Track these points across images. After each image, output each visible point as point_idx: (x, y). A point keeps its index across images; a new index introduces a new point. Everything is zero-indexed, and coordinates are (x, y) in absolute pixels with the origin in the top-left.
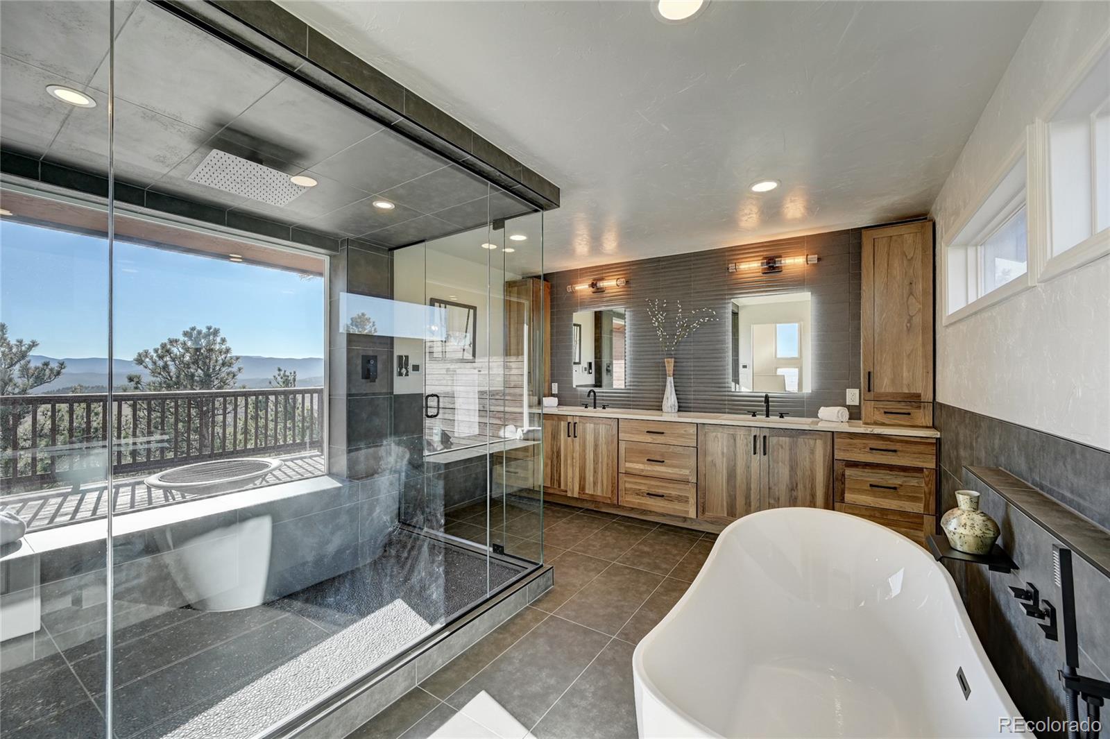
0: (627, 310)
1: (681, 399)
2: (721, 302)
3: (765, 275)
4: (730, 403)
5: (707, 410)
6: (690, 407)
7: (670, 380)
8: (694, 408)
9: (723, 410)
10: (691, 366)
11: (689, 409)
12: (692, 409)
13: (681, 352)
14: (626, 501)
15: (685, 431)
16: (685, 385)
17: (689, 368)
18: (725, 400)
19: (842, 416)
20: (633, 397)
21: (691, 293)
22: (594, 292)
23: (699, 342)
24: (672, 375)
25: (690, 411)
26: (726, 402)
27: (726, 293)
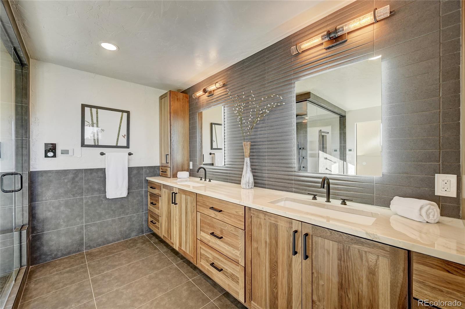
0: (226, 106)
1: (256, 176)
2: (288, 87)
3: (328, 51)
4: (296, 182)
5: (278, 188)
6: (265, 184)
7: (247, 160)
8: (268, 185)
9: (290, 189)
10: (265, 148)
11: (264, 186)
12: (267, 186)
13: (259, 136)
14: (201, 264)
15: (236, 212)
16: (261, 164)
17: (264, 150)
18: (292, 180)
19: (428, 215)
20: (229, 173)
21: (265, 84)
22: (208, 96)
23: (271, 126)
24: (248, 156)
25: (265, 188)
26: (293, 182)
27: (293, 77)
